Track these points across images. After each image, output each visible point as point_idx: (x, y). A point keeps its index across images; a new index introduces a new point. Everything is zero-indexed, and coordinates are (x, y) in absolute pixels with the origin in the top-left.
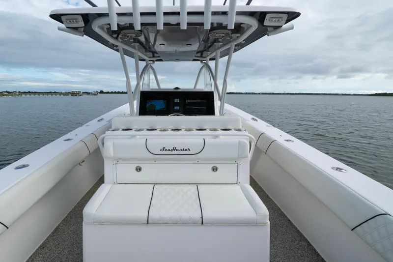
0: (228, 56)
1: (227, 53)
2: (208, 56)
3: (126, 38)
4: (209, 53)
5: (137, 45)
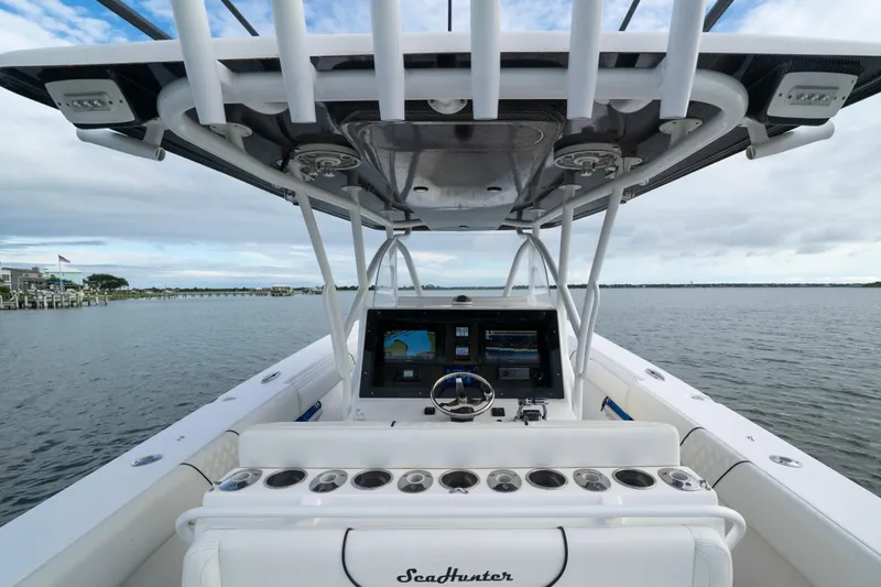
0: (605, 211)
1: (603, 204)
2: (537, 219)
3: (315, 171)
4: (540, 212)
5: (356, 190)
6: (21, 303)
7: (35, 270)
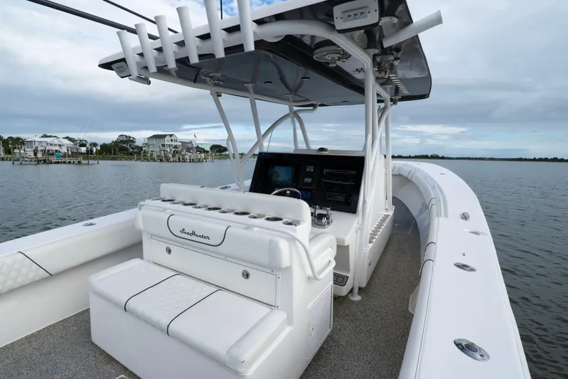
6: (179, 159)
7: (191, 142)
